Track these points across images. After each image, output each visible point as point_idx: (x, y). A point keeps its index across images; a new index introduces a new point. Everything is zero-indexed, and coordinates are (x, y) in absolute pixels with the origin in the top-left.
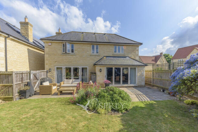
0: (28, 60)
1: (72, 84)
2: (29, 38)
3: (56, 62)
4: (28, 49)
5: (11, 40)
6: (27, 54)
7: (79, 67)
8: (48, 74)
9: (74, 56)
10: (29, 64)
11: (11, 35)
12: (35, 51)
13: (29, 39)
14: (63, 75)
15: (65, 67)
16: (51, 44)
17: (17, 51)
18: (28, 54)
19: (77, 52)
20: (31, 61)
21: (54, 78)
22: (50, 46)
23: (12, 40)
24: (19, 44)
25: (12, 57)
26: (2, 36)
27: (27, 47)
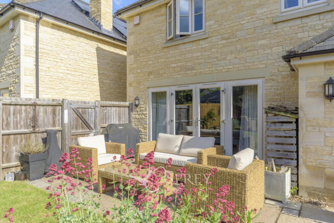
0: (97, 77)
1: (178, 153)
2: (102, 20)
3: (150, 73)
4: (98, 49)
5: (52, 28)
6: (94, 62)
7: (221, 85)
8: (133, 115)
9: (204, 44)
10: (100, 87)
11: (44, 14)
12: (118, 54)
13: (102, 24)
14: (168, 119)
15: (174, 89)
16: (140, 19)
17: (68, 54)
18: (96, 63)
19: (212, 22)
20: (105, 81)
21: (145, 128)
22: (138, 27)
23: (54, 26)
24: (74, 37)
25: (52, 70)
26: (30, 18)
27: (95, 44)
